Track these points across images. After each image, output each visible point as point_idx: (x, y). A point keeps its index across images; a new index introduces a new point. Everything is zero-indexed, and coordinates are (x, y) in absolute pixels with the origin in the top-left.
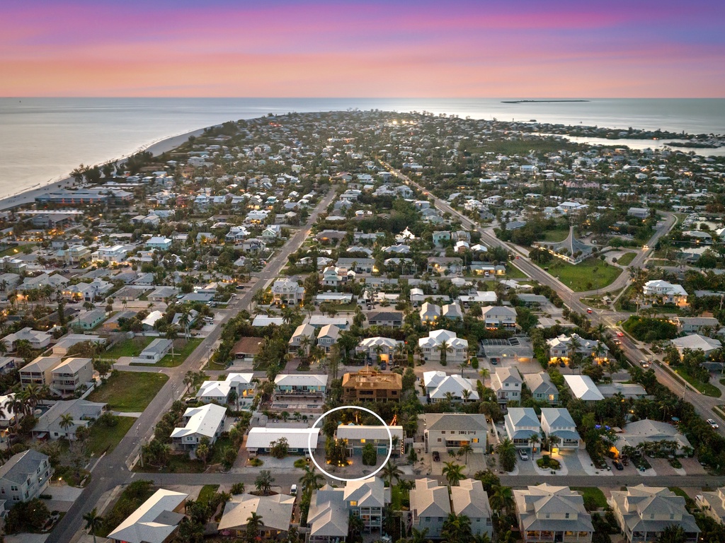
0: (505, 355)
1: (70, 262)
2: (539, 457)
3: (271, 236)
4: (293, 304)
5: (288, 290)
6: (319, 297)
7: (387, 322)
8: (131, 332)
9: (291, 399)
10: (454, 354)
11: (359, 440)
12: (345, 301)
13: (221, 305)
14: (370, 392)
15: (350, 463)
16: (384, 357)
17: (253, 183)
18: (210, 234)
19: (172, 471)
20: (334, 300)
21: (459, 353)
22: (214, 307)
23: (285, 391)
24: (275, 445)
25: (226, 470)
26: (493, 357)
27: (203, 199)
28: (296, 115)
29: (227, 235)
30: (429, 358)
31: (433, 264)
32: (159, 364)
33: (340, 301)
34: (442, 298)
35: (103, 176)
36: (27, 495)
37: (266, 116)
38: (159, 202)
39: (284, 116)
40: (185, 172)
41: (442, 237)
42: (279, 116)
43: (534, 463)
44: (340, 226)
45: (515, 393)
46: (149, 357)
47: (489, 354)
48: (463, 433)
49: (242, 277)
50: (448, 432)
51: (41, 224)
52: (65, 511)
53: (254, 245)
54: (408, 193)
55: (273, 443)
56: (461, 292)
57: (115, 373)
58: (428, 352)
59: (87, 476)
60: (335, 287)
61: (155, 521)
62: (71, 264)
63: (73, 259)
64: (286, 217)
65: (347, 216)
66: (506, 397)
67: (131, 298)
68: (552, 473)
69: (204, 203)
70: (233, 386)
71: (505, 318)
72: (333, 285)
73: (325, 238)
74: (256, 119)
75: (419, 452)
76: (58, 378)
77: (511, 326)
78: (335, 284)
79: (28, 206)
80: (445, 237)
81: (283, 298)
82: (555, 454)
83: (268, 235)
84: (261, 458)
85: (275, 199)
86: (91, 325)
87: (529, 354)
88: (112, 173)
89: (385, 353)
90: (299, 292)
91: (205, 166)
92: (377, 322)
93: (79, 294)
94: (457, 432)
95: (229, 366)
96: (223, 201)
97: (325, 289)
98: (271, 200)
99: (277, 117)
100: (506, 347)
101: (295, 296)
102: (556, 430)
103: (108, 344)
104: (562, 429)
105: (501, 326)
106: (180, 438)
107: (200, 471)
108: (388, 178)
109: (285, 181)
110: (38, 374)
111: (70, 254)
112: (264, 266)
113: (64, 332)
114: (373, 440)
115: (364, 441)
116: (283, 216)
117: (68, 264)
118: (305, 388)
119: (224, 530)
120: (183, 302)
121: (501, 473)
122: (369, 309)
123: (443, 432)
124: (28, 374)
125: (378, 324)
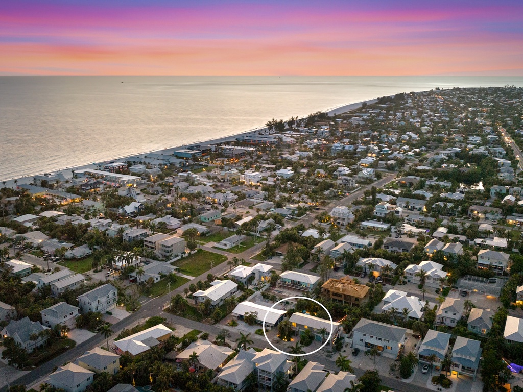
0: (476, 291)
1: (228, 180)
2: (436, 374)
3: (364, 176)
4: (344, 225)
5: (341, 215)
6: (364, 223)
7: (397, 249)
8: (226, 228)
9: (288, 288)
10: (431, 281)
11: (304, 326)
12: (382, 229)
13: (296, 219)
14: (340, 295)
15: (292, 340)
16: (376, 274)
17: (384, 138)
18: (323, 170)
19: (184, 316)
20: (374, 227)
21: (436, 281)
22: (290, 220)
23: (285, 282)
24: (247, 315)
25: (214, 324)
26: (464, 290)
27: (338, 146)
28: (458, 89)
29: (334, 173)
30: (411, 281)
31: (472, 211)
32: (228, 250)
33: (378, 228)
34: (458, 238)
35: (287, 127)
36: (97, 308)
37: (434, 89)
38: (309, 146)
39: (449, 90)
40: (341, 128)
41: (498, 190)
42: (445, 90)
43: (430, 378)
44: (423, 174)
45: (453, 321)
46: (225, 245)
47: (462, 287)
48: (379, 339)
49: (324, 202)
50: (368, 336)
51: (227, 155)
52: (113, 323)
53: (345, 181)
54: (501, 153)
55: (246, 313)
56: (482, 235)
57: (200, 251)
58: (411, 276)
59: (139, 307)
60: (381, 218)
61: (142, 341)
62: (227, 181)
63: (229, 178)
64: (386, 164)
65: (435, 167)
66: (445, 322)
67: (244, 207)
68: (438, 389)
69: (338, 149)
70: (254, 272)
71: (496, 261)
72: (380, 216)
73: (404, 182)
74: (425, 92)
75: (346, 346)
76: (162, 247)
77: (499, 269)
78: (383, 215)
79: (228, 143)
80: (501, 190)
81: (335, 220)
82: (454, 375)
83: (362, 175)
84: (239, 322)
85: (388, 150)
86: (209, 219)
87: (497, 293)
88: (293, 126)
89: (377, 271)
90: (349, 217)
91: (359, 124)
92: (390, 247)
93: (216, 200)
94: (375, 337)
95: (269, 259)
96: (351, 149)
97: (373, 218)
98: (385, 151)
99: (442, 90)
100: (480, 284)
101: (346, 220)
102: (458, 356)
103: (208, 233)
104: (463, 357)
105: (490, 267)
106: (198, 297)
107: (198, 320)
108: (494, 141)
109: (408, 138)
110: (152, 243)
111: (228, 174)
112: (347, 196)
113: (190, 221)
114: (312, 328)
115: (306, 327)
116: (384, 162)
117: (226, 181)
118: (299, 283)
119: (179, 359)
120: (273, 214)
121: (397, 378)
122: (396, 238)
123: (365, 335)
124: (147, 241)
125: (390, 249)
